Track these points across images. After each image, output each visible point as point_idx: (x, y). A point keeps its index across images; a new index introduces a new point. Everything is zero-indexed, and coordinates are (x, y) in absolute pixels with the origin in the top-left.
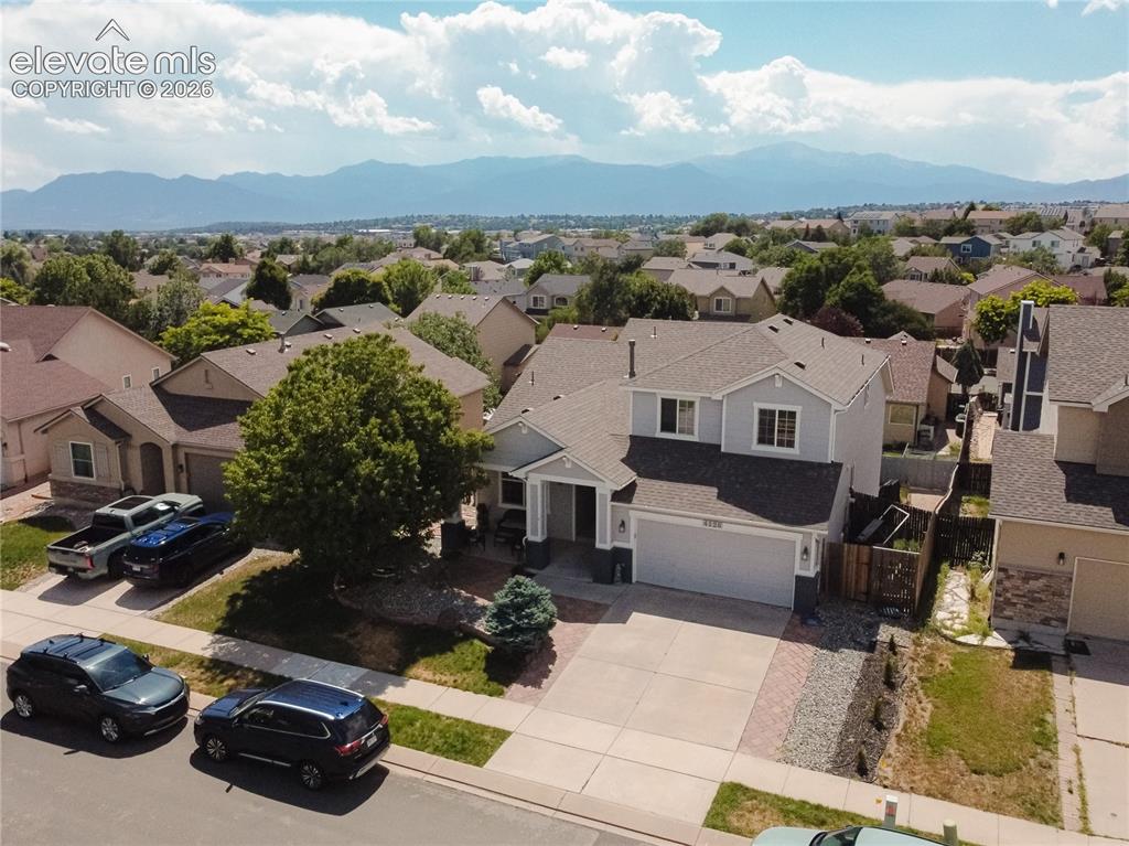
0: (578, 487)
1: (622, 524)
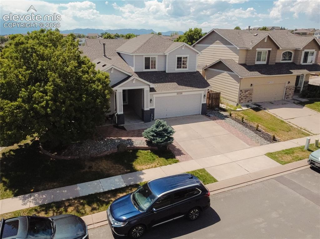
1: (151, 100)
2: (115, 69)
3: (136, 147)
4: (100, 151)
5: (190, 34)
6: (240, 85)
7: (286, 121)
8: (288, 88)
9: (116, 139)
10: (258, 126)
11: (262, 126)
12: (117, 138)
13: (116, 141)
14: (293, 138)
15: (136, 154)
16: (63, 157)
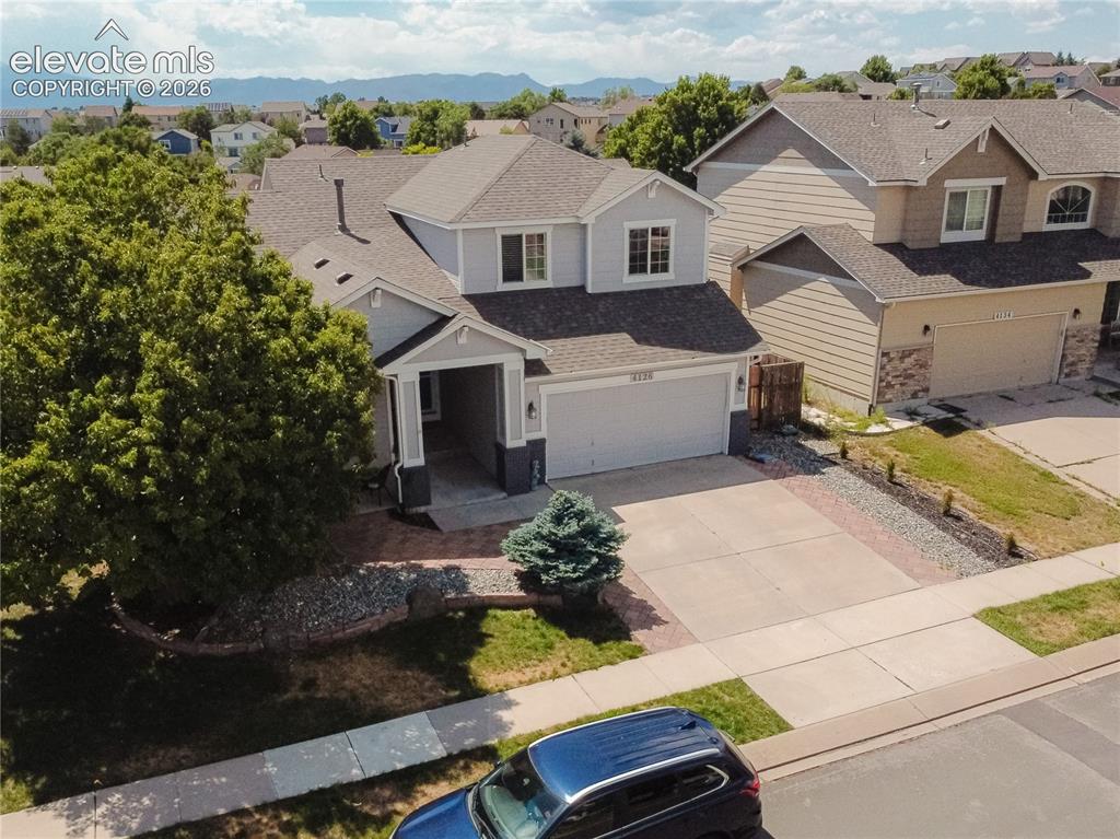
1: (531, 407)
2: (386, 292)
3: (479, 597)
4: (342, 618)
5: (679, 98)
6: (881, 331)
7: (1061, 474)
8: (1074, 336)
9: (403, 568)
10: (950, 498)
11: (967, 498)
12: (405, 563)
13: (403, 576)
14: (1085, 545)
15: (481, 625)
16: (206, 645)
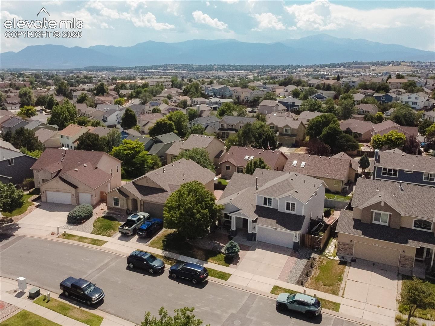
0: (243, 219)
1: (254, 227)
7: (344, 280)
